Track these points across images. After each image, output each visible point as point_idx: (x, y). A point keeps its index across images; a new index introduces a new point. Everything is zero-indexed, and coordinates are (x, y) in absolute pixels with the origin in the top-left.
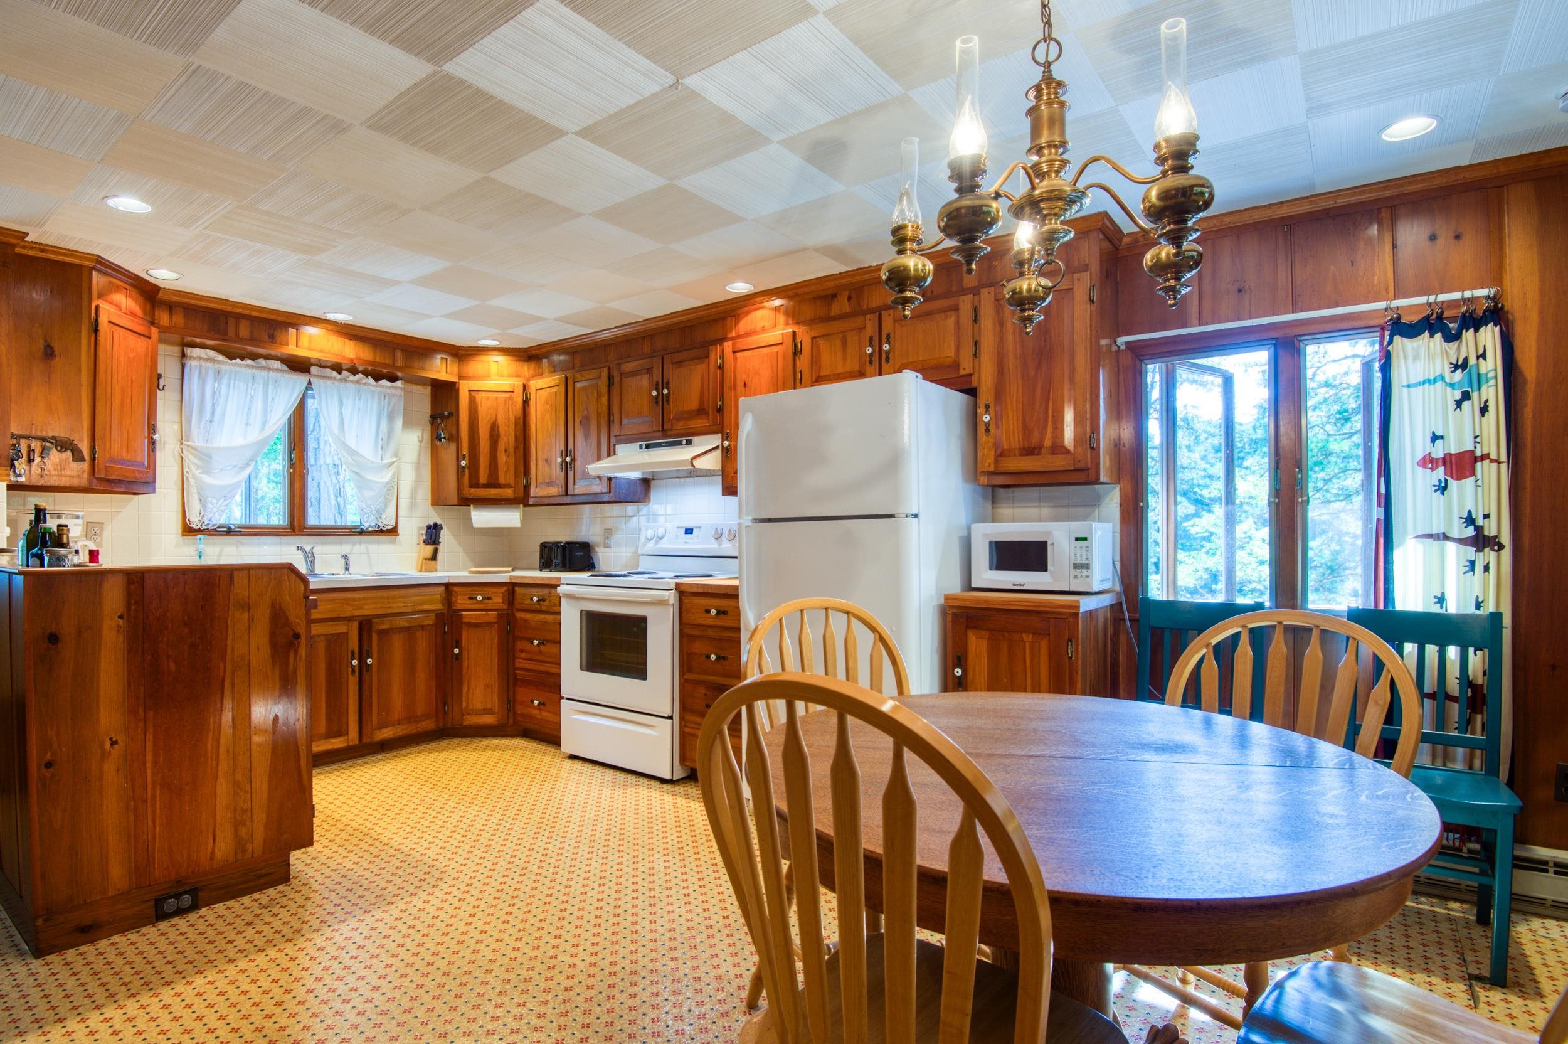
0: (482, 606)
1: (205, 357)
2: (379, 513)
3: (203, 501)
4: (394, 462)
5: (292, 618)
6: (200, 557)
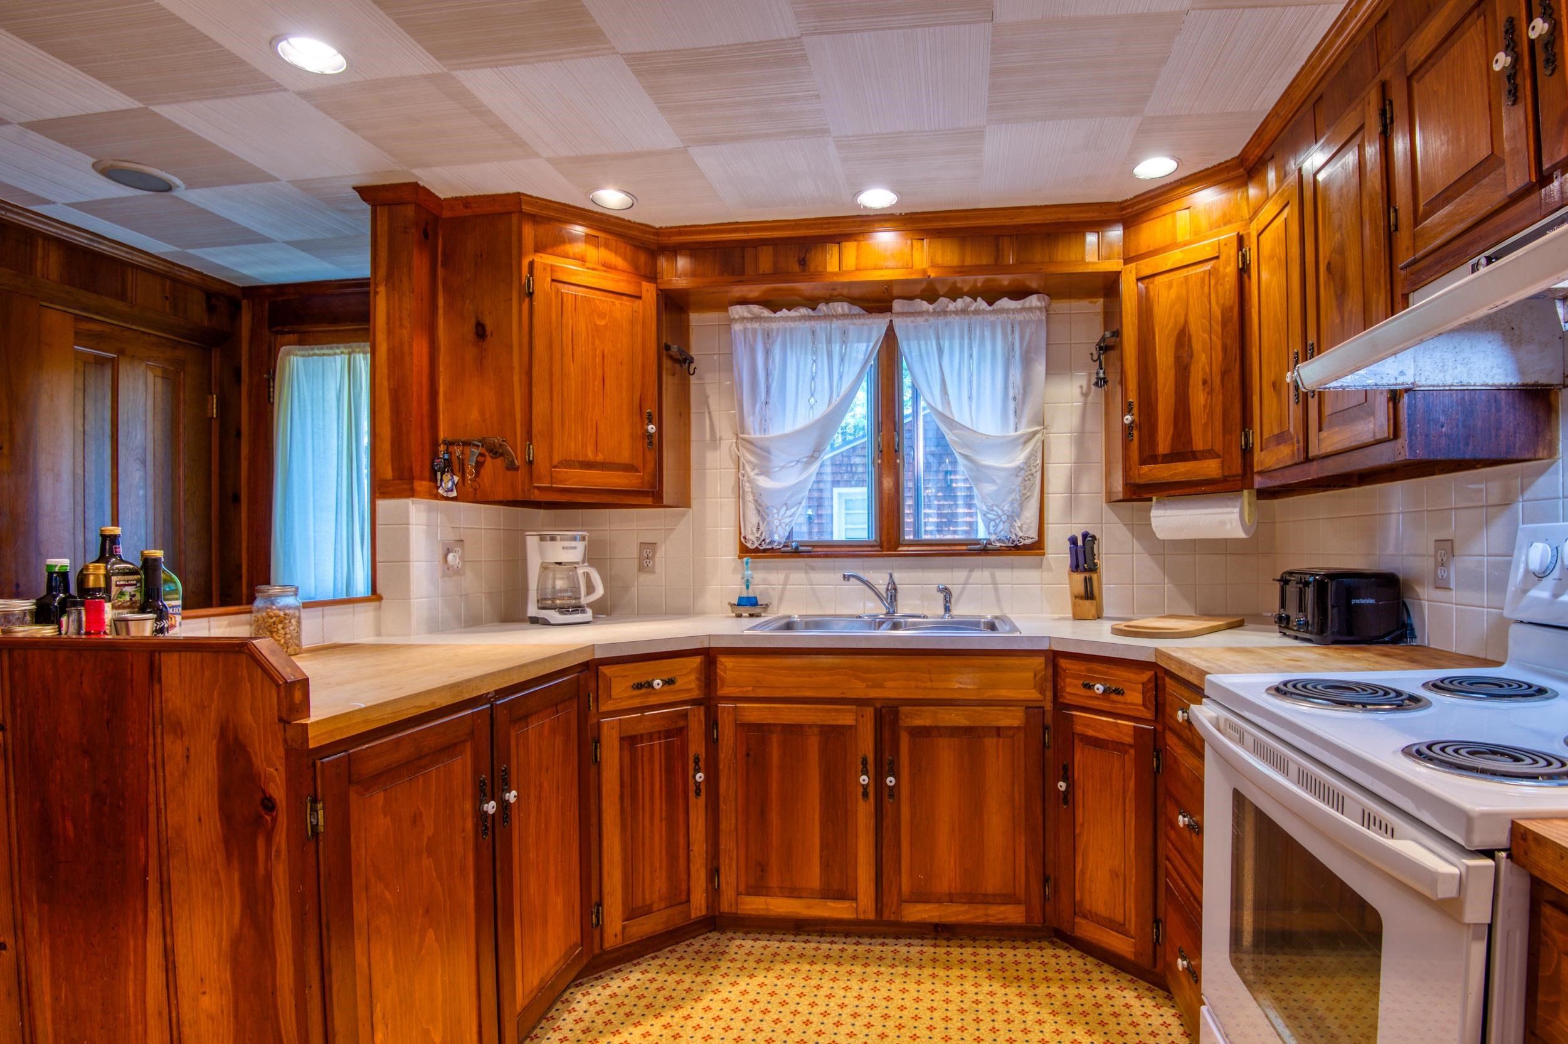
0: (1105, 705)
1: (749, 316)
2: (1012, 518)
3: (762, 511)
4: (1035, 433)
6: (748, 587)
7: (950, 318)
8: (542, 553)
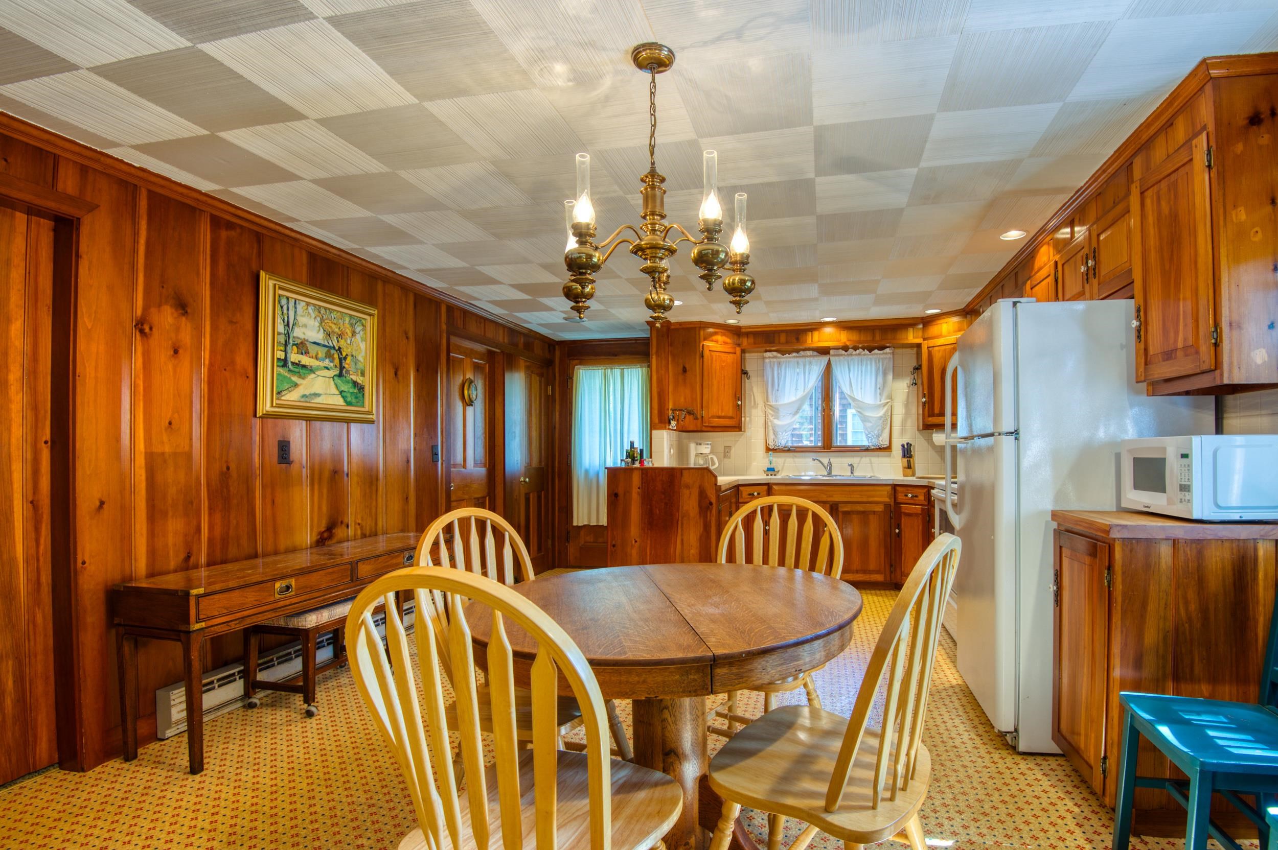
0: (912, 502)
1: (772, 356)
2: (878, 436)
3: (775, 433)
4: (888, 403)
5: (709, 494)
6: (770, 464)
7: (853, 357)
8: (696, 449)
